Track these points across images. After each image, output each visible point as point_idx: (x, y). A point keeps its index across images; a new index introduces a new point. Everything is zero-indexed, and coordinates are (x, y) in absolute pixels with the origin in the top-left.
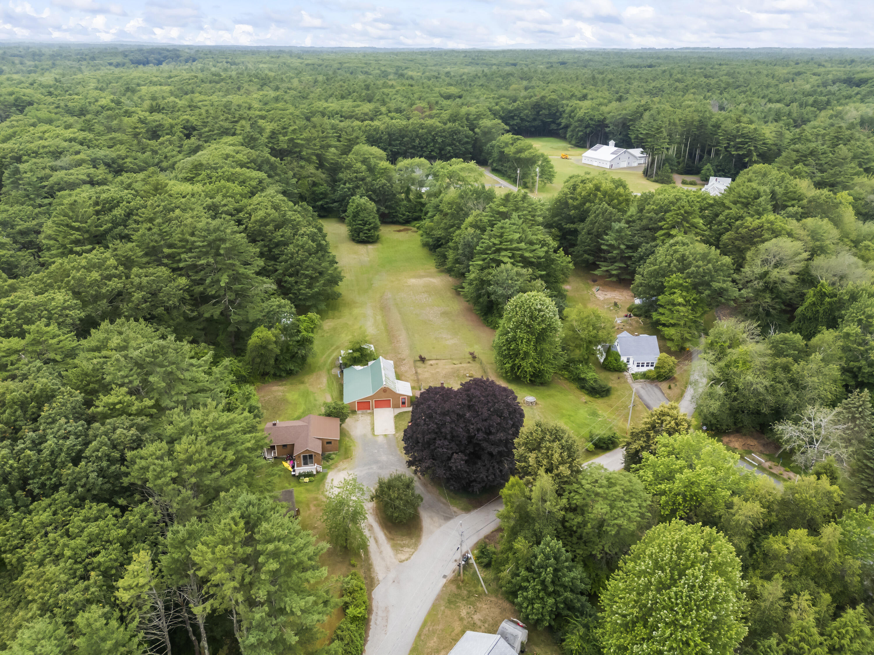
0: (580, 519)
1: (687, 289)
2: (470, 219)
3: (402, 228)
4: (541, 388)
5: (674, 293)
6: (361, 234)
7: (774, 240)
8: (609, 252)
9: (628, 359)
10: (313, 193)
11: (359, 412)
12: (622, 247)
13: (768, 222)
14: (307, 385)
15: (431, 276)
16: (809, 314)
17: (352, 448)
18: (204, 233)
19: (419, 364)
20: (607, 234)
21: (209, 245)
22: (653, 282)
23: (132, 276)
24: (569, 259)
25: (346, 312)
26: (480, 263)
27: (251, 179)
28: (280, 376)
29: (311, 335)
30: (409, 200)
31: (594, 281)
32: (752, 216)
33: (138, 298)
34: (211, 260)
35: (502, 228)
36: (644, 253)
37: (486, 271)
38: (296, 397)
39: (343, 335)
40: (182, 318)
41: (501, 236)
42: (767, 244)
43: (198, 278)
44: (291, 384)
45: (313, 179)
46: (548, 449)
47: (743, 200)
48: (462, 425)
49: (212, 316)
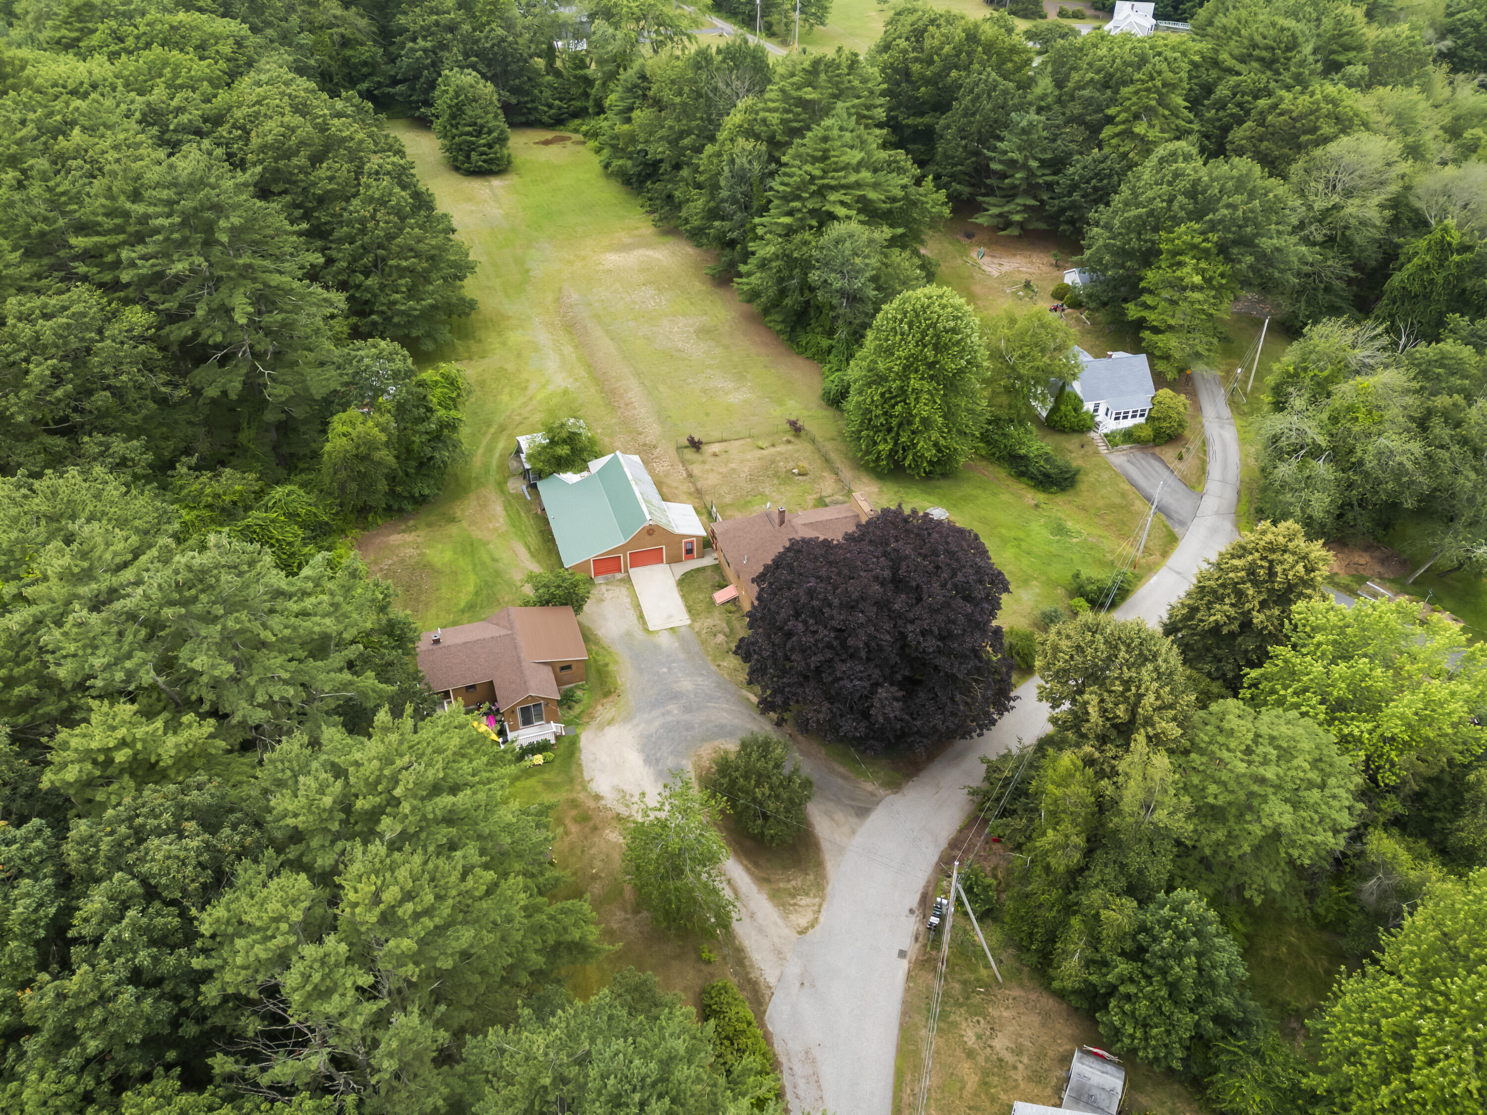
0: (1220, 834)
1: (1206, 254)
2: (735, 119)
3: (549, 135)
4: (943, 483)
5: (1180, 264)
6: (474, 156)
7: (1344, 140)
8: (1005, 176)
9: (1097, 405)
10: (346, 61)
11: (599, 580)
12: (1034, 164)
13: (1328, 99)
14: (464, 524)
15: (642, 244)
16: (1416, 288)
17: (611, 667)
18: (165, 194)
19: (690, 454)
20: (1001, 139)
21: (184, 223)
22: (1135, 244)
23: (10, 321)
24: (942, 195)
25: (492, 341)
26: (787, 220)
27: (218, 38)
28: (400, 510)
29: (453, 413)
30: (558, 74)
31: (970, 236)
32: (1289, 88)
33: (41, 378)
34: (199, 260)
35: (825, 139)
36: (1082, 177)
37: (797, 238)
38: (448, 555)
39: (505, 398)
40: (153, 406)
41: (825, 158)
42: (1333, 148)
43: (171, 305)
44: (429, 525)
45: (342, 30)
46: (1127, 684)
47: (1264, 54)
48: (887, 626)
49: (225, 393)
